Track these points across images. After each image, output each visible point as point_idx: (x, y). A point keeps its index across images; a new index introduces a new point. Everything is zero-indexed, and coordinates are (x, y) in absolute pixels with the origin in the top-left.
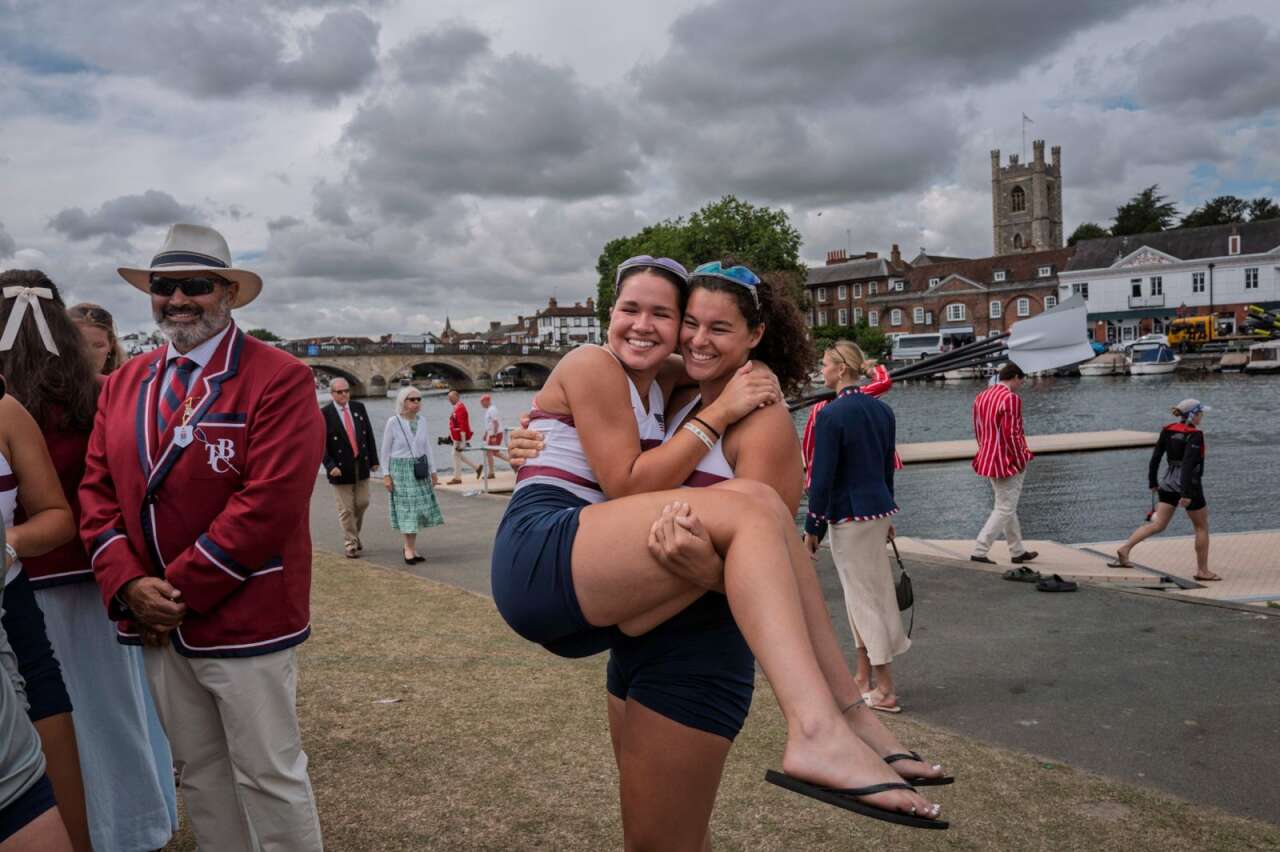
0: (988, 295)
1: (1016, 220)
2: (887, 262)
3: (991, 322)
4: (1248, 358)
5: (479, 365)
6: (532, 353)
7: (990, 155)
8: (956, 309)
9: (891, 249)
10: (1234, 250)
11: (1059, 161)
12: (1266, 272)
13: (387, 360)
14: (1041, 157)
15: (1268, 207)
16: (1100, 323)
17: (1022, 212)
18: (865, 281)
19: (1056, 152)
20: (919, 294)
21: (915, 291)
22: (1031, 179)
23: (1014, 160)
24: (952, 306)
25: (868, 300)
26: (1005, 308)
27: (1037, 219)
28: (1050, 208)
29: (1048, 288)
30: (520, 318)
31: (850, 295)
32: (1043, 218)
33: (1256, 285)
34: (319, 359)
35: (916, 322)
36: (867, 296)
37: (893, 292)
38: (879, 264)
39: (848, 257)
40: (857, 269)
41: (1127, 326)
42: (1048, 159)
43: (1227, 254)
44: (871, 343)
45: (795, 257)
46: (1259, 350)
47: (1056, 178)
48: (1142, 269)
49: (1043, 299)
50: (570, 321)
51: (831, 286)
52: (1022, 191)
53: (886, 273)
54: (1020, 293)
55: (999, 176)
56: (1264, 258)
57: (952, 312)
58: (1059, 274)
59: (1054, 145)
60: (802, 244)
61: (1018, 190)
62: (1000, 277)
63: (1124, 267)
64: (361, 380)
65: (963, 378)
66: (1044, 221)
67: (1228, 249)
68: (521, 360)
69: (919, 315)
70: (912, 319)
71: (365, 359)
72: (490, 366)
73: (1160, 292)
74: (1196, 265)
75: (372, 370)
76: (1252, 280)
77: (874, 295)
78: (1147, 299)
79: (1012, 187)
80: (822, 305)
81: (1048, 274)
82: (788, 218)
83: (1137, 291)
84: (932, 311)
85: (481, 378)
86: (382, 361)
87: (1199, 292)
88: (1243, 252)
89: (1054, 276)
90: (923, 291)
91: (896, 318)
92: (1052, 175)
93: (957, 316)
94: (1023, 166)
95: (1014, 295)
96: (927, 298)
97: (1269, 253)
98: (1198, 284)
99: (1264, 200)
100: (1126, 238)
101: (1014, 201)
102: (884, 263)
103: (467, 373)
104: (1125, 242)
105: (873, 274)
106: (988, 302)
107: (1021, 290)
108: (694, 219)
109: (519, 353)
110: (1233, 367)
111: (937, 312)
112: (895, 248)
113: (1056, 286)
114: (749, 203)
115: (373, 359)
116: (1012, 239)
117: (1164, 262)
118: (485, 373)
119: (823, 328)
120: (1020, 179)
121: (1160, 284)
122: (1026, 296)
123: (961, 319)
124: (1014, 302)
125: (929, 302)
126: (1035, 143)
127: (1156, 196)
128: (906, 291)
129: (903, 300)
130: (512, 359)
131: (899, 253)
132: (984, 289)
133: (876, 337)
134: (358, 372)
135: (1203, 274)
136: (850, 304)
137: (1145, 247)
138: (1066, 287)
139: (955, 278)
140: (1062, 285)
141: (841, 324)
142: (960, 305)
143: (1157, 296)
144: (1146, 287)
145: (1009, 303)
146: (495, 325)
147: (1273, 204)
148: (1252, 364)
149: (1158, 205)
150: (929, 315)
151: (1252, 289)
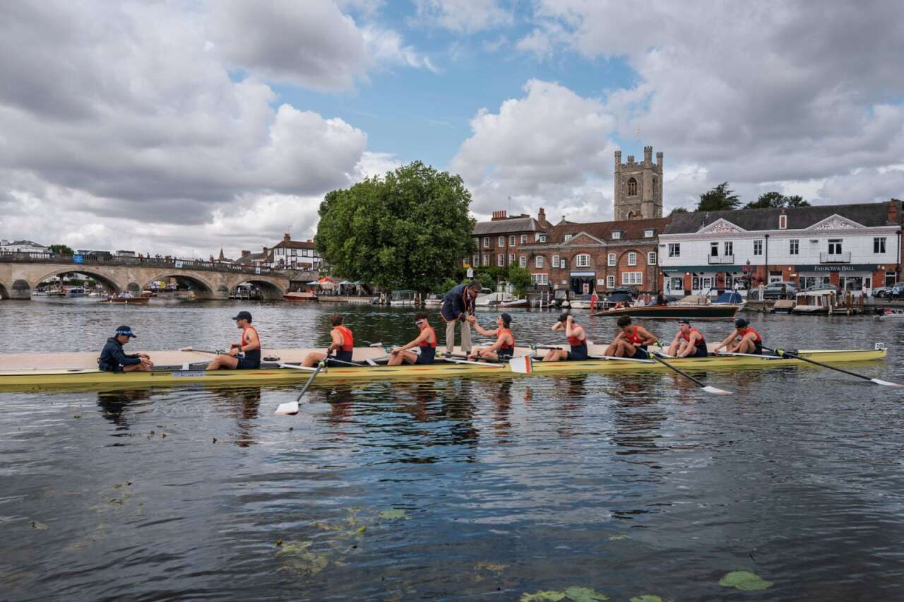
0: (607, 249)
1: (631, 202)
2: (535, 221)
3: (608, 269)
4: (794, 303)
5: (219, 280)
6: (262, 274)
7: (614, 154)
8: (584, 258)
9: (539, 212)
10: (783, 226)
11: (661, 162)
12: (804, 243)
13: (143, 271)
14: (650, 158)
15: (800, 202)
16: (688, 274)
17: (635, 196)
18: (519, 234)
19: (660, 156)
20: (557, 246)
21: (554, 243)
22: (642, 173)
23: (631, 159)
24: (580, 255)
25: (520, 248)
26: (619, 259)
27: (645, 202)
28: (654, 195)
29: (650, 246)
30: (265, 249)
31: (507, 243)
32: (649, 202)
33: (797, 252)
34: (83, 267)
35: (554, 266)
36: (519, 244)
37: (538, 243)
38: (529, 222)
39: (508, 216)
40: (514, 224)
41: (707, 278)
42: (655, 161)
43: (777, 228)
44: (518, 278)
45: (465, 211)
46: (803, 296)
47: (659, 174)
48: (719, 236)
49: (646, 253)
50: (299, 252)
51: (494, 236)
52: (635, 181)
53: (534, 229)
54: (630, 248)
55: (620, 169)
56: (803, 233)
57: (580, 260)
58: (659, 235)
59: (659, 151)
60: (471, 201)
61: (632, 180)
62: (616, 236)
63: (706, 233)
64: (119, 285)
65: (584, 308)
66: (650, 204)
67: (779, 226)
68: (253, 278)
69: (556, 261)
70: (551, 264)
71: (123, 269)
72: (228, 281)
73: (731, 253)
74: (756, 235)
75: (129, 278)
76: (794, 249)
77: (525, 244)
78: (721, 258)
79: (628, 178)
80: (486, 250)
81: (652, 236)
82: (463, 182)
83: (714, 252)
84: (566, 259)
85: (219, 290)
86: (138, 272)
87: (758, 255)
88: (788, 228)
89: (656, 237)
90: (560, 243)
91: (539, 262)
92: (657, 173)
93: (584, 263)
94: (637, 163)
95: (626, 250)
96: (562, 249)
97: (807, 229)
98: (758, 249)
99: (797, 197)
100: (708, 213)
101: (630, 188)
102: (533, 221)
103: (209, 286)
104: (707, 216)
105: (524, 230)
106: (607, 254)
107: (632, 246)
108: (390, 176)
109: (253, 273)
110: (784, 310)
111: (569, 259)
112: (542, 210)
113: (657, 245)
114: (433, 168)
115: (130, 270)
116: (627, 215)
117: (735, 231)
118: (223, 287)
119: (487, 268)
120: (634, 173)
121: (731, 247)
122: (634, 251)
123: (586, 265)
124: (625, 255)
125: (564, 251)
126: (645, 148)
127: (727, 190)
128: (547, 243)
129: (544, 249)
130: (247, 277)
131: (544, 215)
132: (604, 244)
133: (522, 275)
134: (116, 279)
135: (761, 242)
136: (507, 250)
137: (722, 219)
138: (664, 246)
139: (584, 235)
140: (661, 244)
141: (499, 265)
142: (586, 255)
143: (729, 256)
144: (721, 249)
145: (622, 255)
146: (246, 253)
147: (803, 200)
148: (798, 307)
149: (728, 196)
150: (563, 261)
151: (794, 255)
